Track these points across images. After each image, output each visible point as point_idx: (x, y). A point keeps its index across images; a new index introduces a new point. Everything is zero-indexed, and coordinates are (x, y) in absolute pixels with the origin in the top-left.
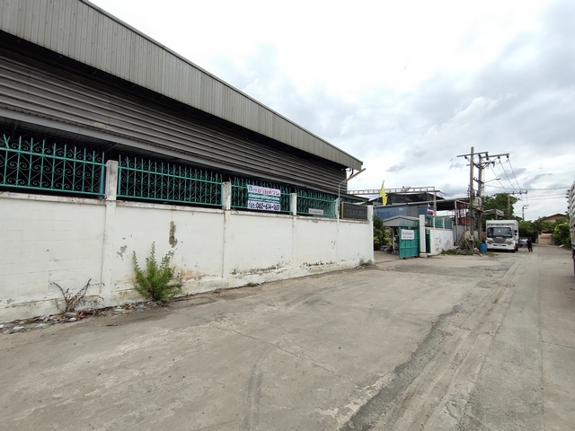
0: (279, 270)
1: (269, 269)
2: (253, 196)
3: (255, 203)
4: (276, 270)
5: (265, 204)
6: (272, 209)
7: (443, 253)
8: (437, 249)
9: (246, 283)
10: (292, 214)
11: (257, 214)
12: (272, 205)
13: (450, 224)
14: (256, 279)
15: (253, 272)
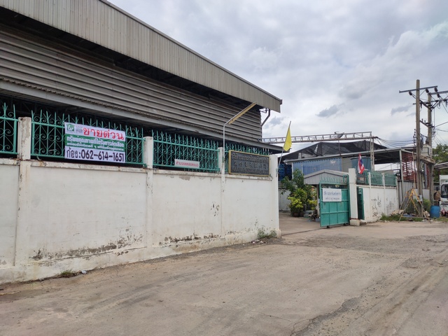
0: (122, 249)
1: (104, 249)
2: (75, 139)
3: (80, 150)
4: (116, 251)
5: (96, 152)
6: (111, 160)
7: (384, 218)
8: (375, 214)
9: (59, 272)
10: (145, 167)
11: (82, 166)
12: (110, 153)
13: (393, 181)
14: (77, 265)
15: (72, 254)
